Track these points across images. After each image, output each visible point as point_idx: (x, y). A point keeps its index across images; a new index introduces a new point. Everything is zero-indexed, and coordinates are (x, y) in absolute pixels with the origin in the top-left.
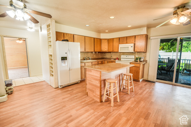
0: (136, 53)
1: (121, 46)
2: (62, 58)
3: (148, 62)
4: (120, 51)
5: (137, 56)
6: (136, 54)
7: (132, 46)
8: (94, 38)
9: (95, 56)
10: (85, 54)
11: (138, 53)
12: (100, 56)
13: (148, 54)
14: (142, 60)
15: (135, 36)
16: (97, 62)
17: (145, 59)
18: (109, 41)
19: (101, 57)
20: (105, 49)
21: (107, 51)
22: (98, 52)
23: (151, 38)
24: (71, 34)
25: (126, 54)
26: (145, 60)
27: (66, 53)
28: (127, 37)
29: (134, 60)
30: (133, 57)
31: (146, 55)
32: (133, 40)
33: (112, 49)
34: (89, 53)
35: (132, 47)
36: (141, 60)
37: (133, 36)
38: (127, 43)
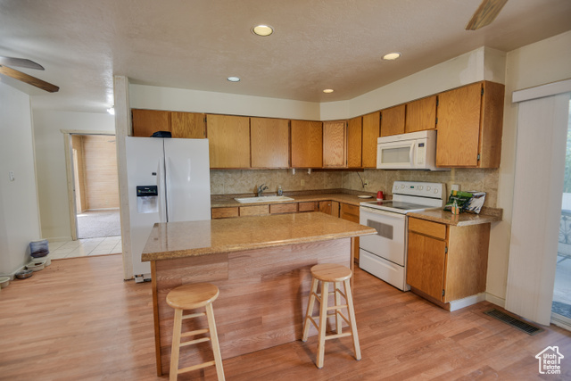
0: (453, 172)
1: (385, 142)
2: (138, 188)
3: (505, 216)
4: (379, 166)
5: (454, 188)
6: (453, 177)
7: (421, 141)
8: (290, 122)
9: (303, 184)
10: (261, 176)
11: (462, 174)
12: (325, 182)
13: (504, 176)
14: (477, 204)
15: (437, 97)
16: (295, 207)
17: (491, 200)
18: (351, 126)
19: (329, 187)
20: (336, 157)
21: (345, 166)
22: (314, 170)
23: (516, 97)
24: (195, 114)
25: (412, 176)
26: (490, 205)
27: (154, 174)
28: (406, 105)
29: (439, 204)
30: (436, 189)
31: (496, 182)
32: (428, 116)
33: (359, 157)
34: (279, 173)
35: (421, 145)
36: (471, 207)
37: (430, 97)
38: (405, 131)
